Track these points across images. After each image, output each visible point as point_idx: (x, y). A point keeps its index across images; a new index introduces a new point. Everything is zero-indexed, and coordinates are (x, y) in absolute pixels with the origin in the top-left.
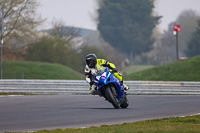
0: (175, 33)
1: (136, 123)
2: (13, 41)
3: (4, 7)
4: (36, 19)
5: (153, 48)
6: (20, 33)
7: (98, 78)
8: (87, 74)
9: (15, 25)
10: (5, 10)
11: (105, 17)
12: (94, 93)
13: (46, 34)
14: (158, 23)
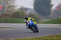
0: (57, 9)
1: (45, 37)
2: (8, 12)
3: (5, 2)
4: (15, 5)
5: (51, 14)
6: (10, 10)
7: (29, 23)
8: (25, 22)
9: (9, 7)
10: (6, 3)
11: (36, 5)
12: (28, 28)
13: (18, 10)
14: (52, 7)
